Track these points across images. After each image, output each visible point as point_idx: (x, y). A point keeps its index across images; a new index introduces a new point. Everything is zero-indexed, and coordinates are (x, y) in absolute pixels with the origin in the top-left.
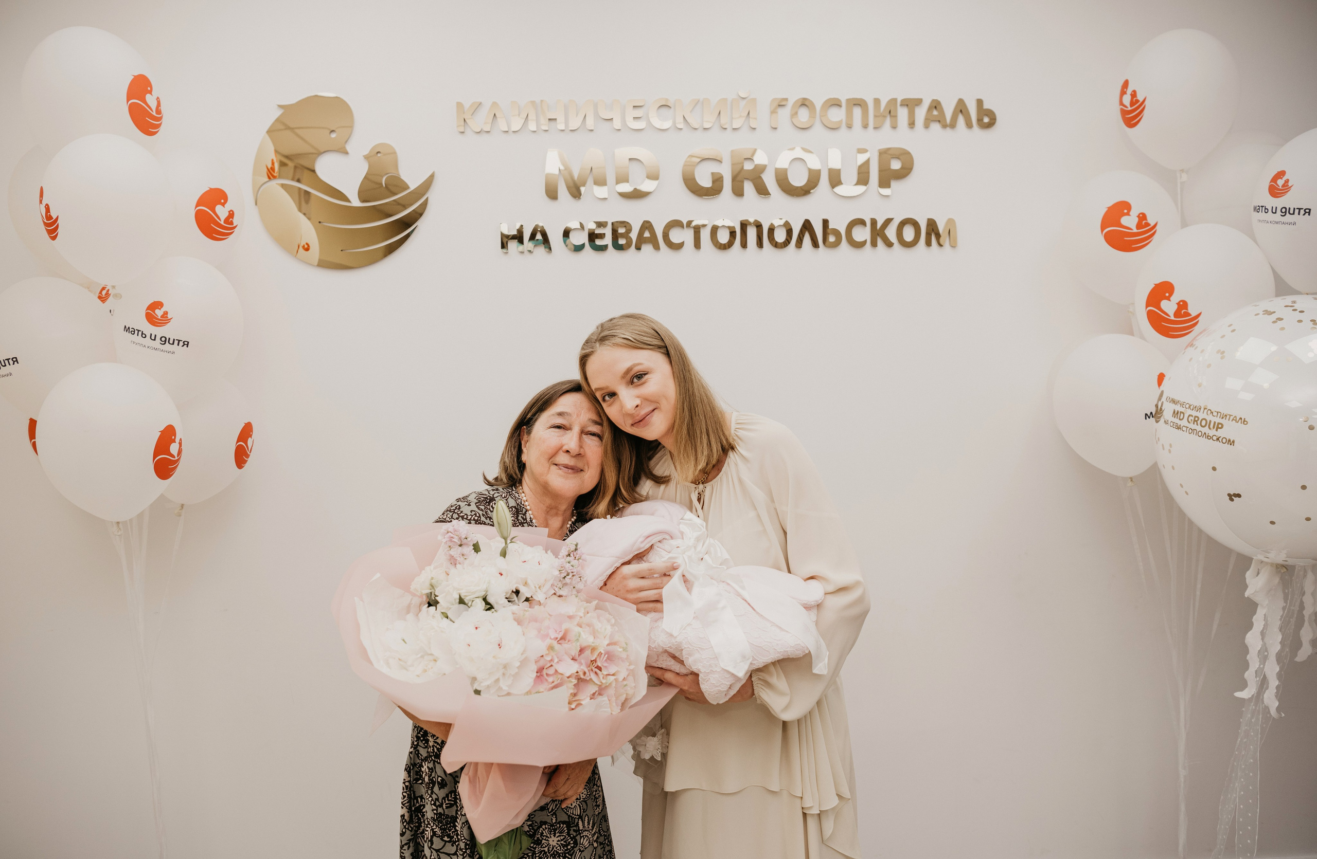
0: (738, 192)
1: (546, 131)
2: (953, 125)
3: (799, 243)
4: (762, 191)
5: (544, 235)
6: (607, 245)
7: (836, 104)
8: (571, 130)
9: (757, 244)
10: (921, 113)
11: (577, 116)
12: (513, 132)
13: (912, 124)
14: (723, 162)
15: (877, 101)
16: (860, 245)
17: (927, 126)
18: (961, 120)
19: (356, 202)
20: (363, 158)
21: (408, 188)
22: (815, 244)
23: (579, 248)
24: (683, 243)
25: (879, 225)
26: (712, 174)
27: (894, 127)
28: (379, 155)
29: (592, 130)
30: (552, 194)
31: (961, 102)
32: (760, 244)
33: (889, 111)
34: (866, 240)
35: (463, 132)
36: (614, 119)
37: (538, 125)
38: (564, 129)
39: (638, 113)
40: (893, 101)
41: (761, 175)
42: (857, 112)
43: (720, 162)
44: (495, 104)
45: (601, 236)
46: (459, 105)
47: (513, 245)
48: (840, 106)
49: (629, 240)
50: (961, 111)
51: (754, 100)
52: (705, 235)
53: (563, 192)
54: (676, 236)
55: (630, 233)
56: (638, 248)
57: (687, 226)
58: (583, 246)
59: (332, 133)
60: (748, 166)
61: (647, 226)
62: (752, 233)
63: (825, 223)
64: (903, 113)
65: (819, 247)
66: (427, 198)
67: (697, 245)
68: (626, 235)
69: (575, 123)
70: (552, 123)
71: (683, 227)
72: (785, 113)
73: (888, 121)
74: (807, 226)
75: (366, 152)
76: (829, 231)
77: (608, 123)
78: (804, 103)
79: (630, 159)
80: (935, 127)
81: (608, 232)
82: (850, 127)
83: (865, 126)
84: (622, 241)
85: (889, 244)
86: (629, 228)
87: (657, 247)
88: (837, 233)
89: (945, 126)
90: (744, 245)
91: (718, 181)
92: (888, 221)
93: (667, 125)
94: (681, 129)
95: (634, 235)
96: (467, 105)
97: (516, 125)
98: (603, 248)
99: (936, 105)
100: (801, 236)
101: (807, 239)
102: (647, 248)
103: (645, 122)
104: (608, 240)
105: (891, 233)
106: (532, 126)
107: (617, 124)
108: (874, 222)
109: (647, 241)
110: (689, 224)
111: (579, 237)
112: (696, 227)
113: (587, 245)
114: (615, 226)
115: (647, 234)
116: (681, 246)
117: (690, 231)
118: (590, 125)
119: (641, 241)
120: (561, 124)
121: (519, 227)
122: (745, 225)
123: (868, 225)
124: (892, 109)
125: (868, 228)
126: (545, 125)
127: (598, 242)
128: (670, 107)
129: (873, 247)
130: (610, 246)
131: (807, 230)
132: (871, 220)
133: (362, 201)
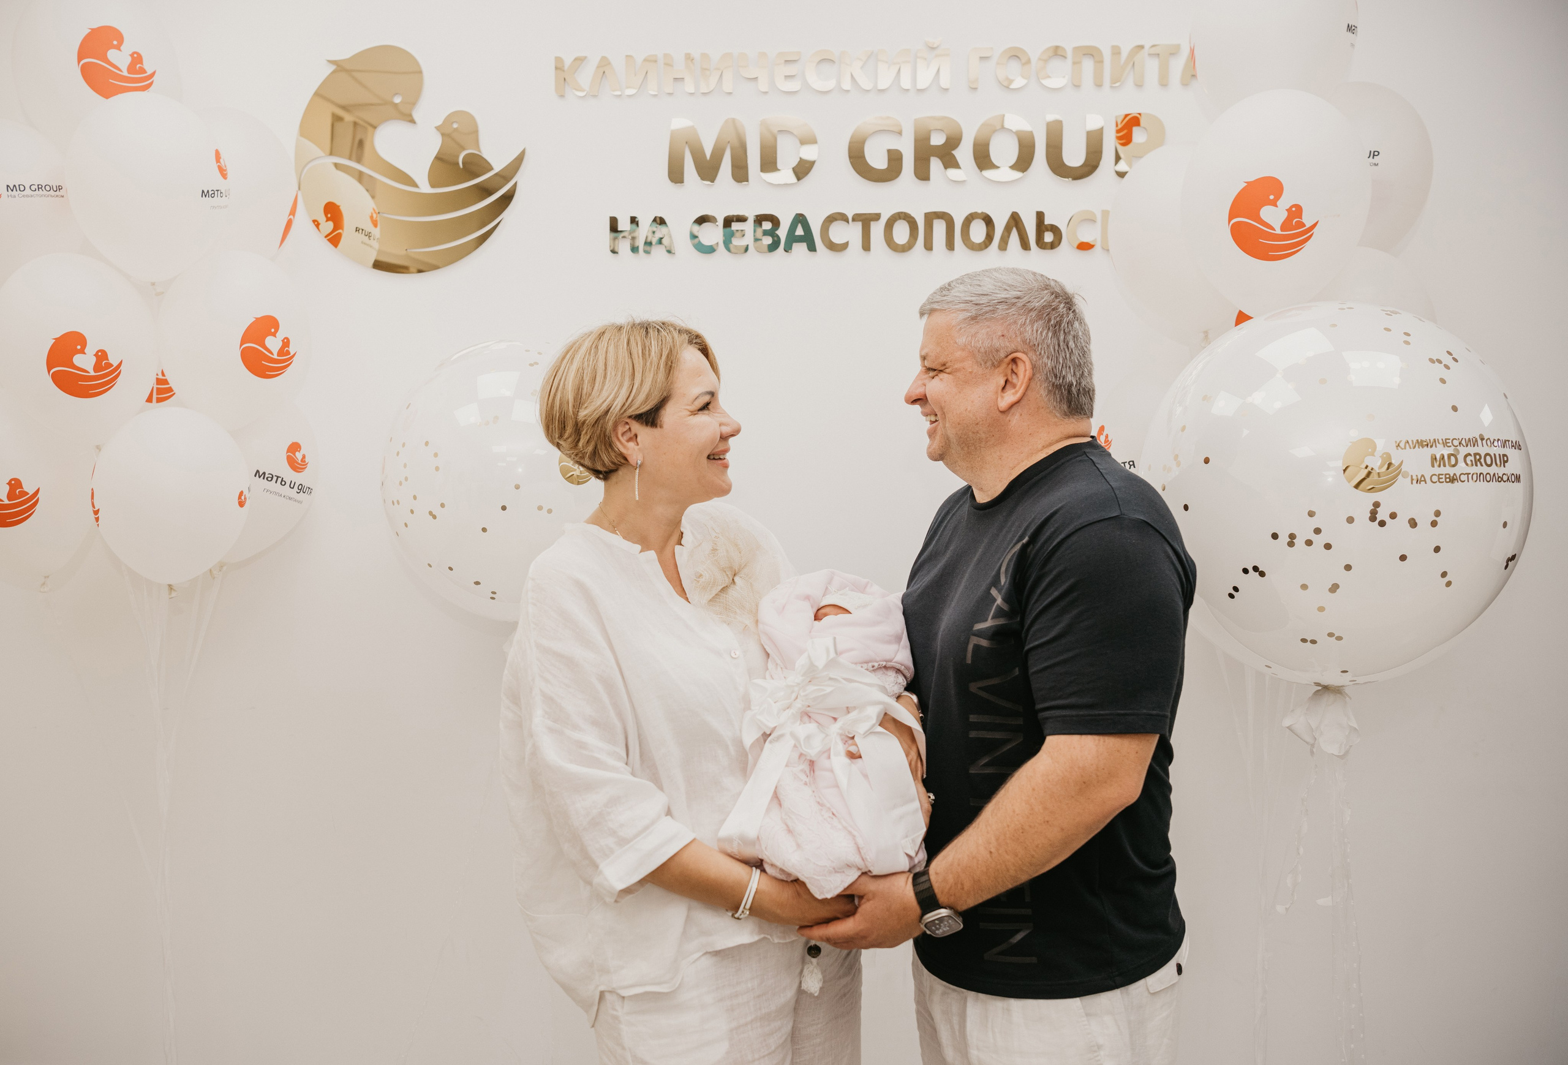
0: (922, 173)
1: (671, 94)
3: (1003, 245)
5: (667, 230)
6: (747, 246)
7: (1059, 53)
8: (703, 93)
9: (946, 245)
10: (1177, 66)
11: (711, 74)
12: (628, 95)
13: (1164, 82)
14: (904, 133)
15: (1116, 50)
16: (1087, 247)
17: (1185, 84)
19: (425, 188)
20: (435, 130)
21: (491, 169)
22: (1025, 245)
23: (710, 250)
24: (847, 243)
26: (889, 151)
27: (1140, 83)
28: (455, 125)
29: (729, 93)
30: (676, 175)
32: (950, 245)
33: (1132, 62)
34: (1093, 238)
35: (563, 96)
36: (759, 79)
37: (659, 86)
38: (693, 92)
39: (791, 70)
40: (1138, 49)
41: (953, 152)
42: (1088, 63)
43: (901, 135)
44: (604, 58)
45: (741, 234)
46: (559, 61)
47: (624, 244)
48: (1064, 57)
49: (776, 239)
52: (877, 230)
53: (690, 172)
54: (838, 233)
55: (777, 229)
56: (789, 249)
57: (854, 220)
58: (718, 243)
59: (395, 97)
60: (937, 140)
61: (800, 219)
62: (939, 227)
63: (1040, 217)
64: (1150, 64)
65: (1030, 248)
66: (516, 183)
67: (866, 246)
68: (772, 233)
69: (709, 84)
70: (678, 84)
71: (848, 222)
72: (986, 69)
73: (1130, 75)
74: (1015, 221)
75: (439, 123)
76: (1043, 228)
77: (751, 84)
78: (1015, 54)
79: (779, 132)
81: (748, 227)
82: (1077, 86)
83: (1099, 82)
84: (767, 241)
86: (775, 221)
87: (812, 248)
88: (1055, 230)
90: (928, 246)
91: (895, 158)
93: (830, 84)
94: (848, 91)
95: (782, 232)
96: (568, 62)
97: (632, 87)
98: (743, 250)
100: (1006, 234)
101: (1014, 236)
102: (800, 248)
103: (800, 83)
104: (748, 240)
106: (653, 88)
107: (763, 85)
108: (1106, 214)
109: (800, 239)
110: (857, 217)
111: (712, 234)
112: (866, 220)
113: (721, 245)
114: (759, 220)
115: (800, 231)
116: (844, 247)
117: (858, 227)
118: (727, 86)
119: (792, 239)
120: (689, 87)
121: (634, 220)
122: (930, 217)
123: (1099, 220)
124: (1137, 60)
125: (1098, 224)
126: (670, 86)
127: (737, 242)
128: (833, 62)
129: (1105, 248)
130: (751, 247)
131: (1015, 227)
132: (1103, 212)
133: (433, 186)
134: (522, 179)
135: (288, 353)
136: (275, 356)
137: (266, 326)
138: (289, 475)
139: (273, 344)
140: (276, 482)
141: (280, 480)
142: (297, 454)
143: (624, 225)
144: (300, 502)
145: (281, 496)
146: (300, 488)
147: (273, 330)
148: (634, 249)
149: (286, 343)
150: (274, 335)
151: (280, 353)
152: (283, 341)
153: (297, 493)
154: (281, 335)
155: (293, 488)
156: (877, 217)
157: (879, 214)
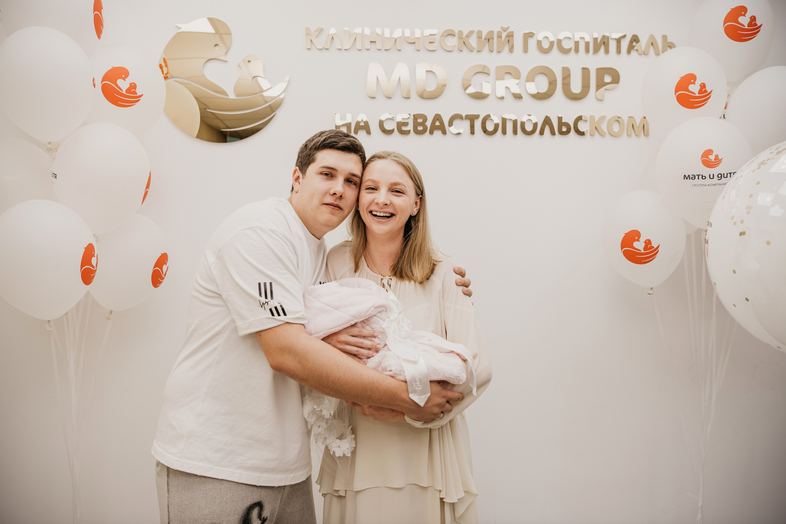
0: (501, 95)
1: (368, 49)
2: (645, 54)
3: (542, 133)
4: (517, 95)
5: (366, 122)
6: (410, 130)
8: (386, 50)
9: (513, 133)
10: (625, 44)
11: (390, 39)
12: (345, 50)
13: (619, 51)
14: (491, 74)
16: (582, 134)
17: (629, 52)
18: (652, 50)
19: (232, 96)
20: (238, 65)
22: (553, 133)
26: (483, 83)
27: (607, 52)
28: (249, 63)
29: (400, 50)
31: (652, 36)
32: (515, 132)
33: (603, 42)
34: (587, 131)
35: (310, 49)
36: (416, 43)
37: (363, 44)
38: (380, 49)
39: (432, 39)
42: (582, 42)
43: (489, 75)
45: (406, 124)
46: (307, 29)
48: (570, 39)
49: (425, 127)
50: (652, 44)
51: (512, 32)
52: (478, 124)
53: (379, 93)
55: (425, 122)
56: (431, 133)
57: (465, 119)
58: (394, 129)
59: (216, 46)
60: (508, 78)
61: (438, 117)
62: (509, 125)
63: (560, 119)
64: (613, 45)
65: (555, 135)
66: (284, 95)
67: (472, 132)
68: (423, 124)
69: (388, 45)
70: (373, 44)
71: (462, 119)
72: (533, 42)
73: (602, 49)
74: (547, 121)
75: (240, 61)
76: (562, 124)
77: (412, 46)
79: (427, 71)
80: (634, 54)
81: (411, 121)
82: (577, 50)
83: (587, 51)
84: (420, 128)
85: (602, 135)
86: (425, 119)
87: (444, 132)
88: (567, 125)
89: (641, 54)
90: (504, 132)
92: (603, 118)
93: (453, 47)
94: (462, 51)
95: (428, 124)
96: (313, 30)
97: (348, 45)
98: (407, 133)
99: (635, 39)
100: (543, 127)
101: (547, 130)
102: (438, 133)
103: (437, 46)
104: (410, 127)
105: (604, 127)
106: (359, 46)
107: (417, 46)
108: (592, 118)
109: (438, 128)
110: (467, 117)
111: (390, 125)
112: (472, 119)
113: (396, 130)
114: (416, 117)
115: (437, 124)
117: (468, 121)
118: (399, 46)
119: (433, 128)
120: (379, 46)
123: (588, 120)
124: (606, 40)
125: (588, 123)
126: (368, 45)
127: (404, 128)
128: (454, 36)
129: (592, 135)
130: (412, 131)
131: (547, 124)
132: (590, 116)
133: (237, 96)
156: (477, 117)
157: (479, 115)
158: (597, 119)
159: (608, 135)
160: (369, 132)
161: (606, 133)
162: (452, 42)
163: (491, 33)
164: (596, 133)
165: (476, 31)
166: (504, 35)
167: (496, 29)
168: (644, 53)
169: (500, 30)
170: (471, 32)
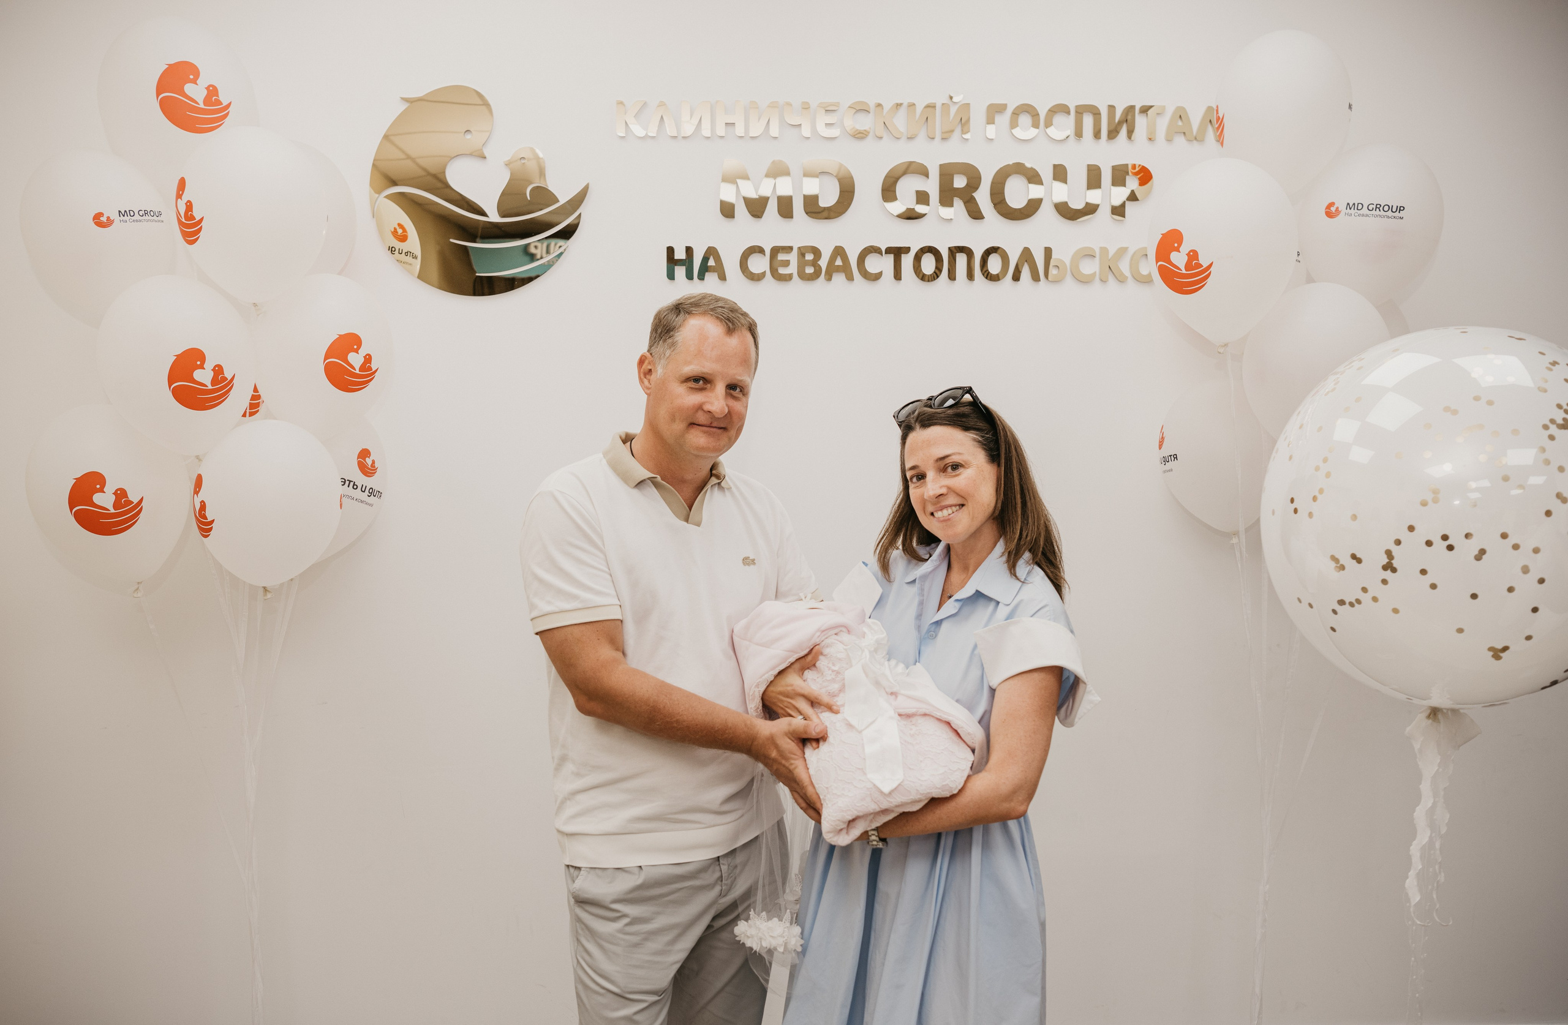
1: (722, 137)
2: (1199, 139)
3: (1016, 277)
4: (975, 214)
5: (718, 259)
6: (792, 274)
7: (1063, 109)
8: (752, 137)
9: (967, 276)
10: (1163, 124)
11: (759, 120)
12: (684, 138)
13: (1152, 138)
14: (930, 176)
15: (1112, 108)
16: (1087, 280)
17: (1169, 140)
18: (1210, 134)
19: (495, 218)
20: (504, 165)
21: (558, 201)
22: (1036, 277)
23: (758, 277)
24: (882, 272)
25: (1110, 255)
26: (917, 192)
27: (1131, 136)
28: (523, 161)
29: (776, 137)
30: (728, 211)
31: (1211, 109)
32: (970, 276)
33: (1125, 120)
34: (1095, 272)
35: (624, 136)
36: (802, 126)
37: (713, 129)
38: (743, 135)
39: (830, 119)
40: (1131, 108)
41: (974, 194)
42: (1088, 121)
43: (927, 176)
44: (662, 104)
45: (786, 263)
46: (621, 104)
47: (680, 272)
48: (1068, 113)
49: (817, 268)
50: (1211, 122)
51: (967, 106)
52: (907, 261)
53: (741, 210)
54: (873, 264)
55: (819, 260)
56: (829, 278)
57: (886, 253)
58: (765, 271)
59: (467, 134)
60: (960, 182)
61: (839, 252)
62: (961, 260)
63: (1048, 252)
64: (1140, 121)
65: (1040, 281)
66: (580, 214)
67: (898, 276)
68: (814, 263)
69: (756, 130)
70: (730, 128)
71: (881, 254)
72: (1004, 119)
73: (1123, 131)
74: (1027, 255)
75: (508, 159)
76: (1051, 261)
77: (795, 130)
78: (1027, 109)
79: (820, 173)
80: (1180, 140)
81: (793, 257)
82: (1079, 139)
83: (1097, 135)
84: (810, 270)
85: (1121, 280)
86: (818, 254)
87: (850, 278)
88: (1060, 265)
89: (1189, 140)
90: (952, 276)
91: (922, 199)
92: (1122, 251)
93: (866, 130)
94: (881, 138)
95: (823, 263)
96: (629, 105)
97: (688, 129)
98: (788, 278)
99: (1181, 115)
100: (1019, 267)
101: (1026, 272)
102: (839, 278)
103: (839, 130)
104: (792, 269)
105: (1124, 267)
106: (706, 132)
107: (806, 131)
108: (1104, 250)
109: (838, 269)
110: (889, 251)
111: (759, 264)
112: (897, 253)
113: (768, 273)
114: (802, 252)
115: (839, 262)
116: (877, 277)
117: (891, 258)
118: (774, 131)
119: (831, 270)
120: (740, 130)
121: (689, 250)
122: (954, 251)
123: (1098, 255)
124: (1129, 117)
125: (1097, 259)
126: (721, 131)
127: (782, 271)
128: (869, 112)
129: (1103, 281)
130: (795, 275)
131: (1026, 261)
132: (1101, 248)
133: (501, 215)
134: (586, 211)
135: (370, 368)
136: (357, 371)
137: (350, 342)
138: (360, 479)
139: (356, 360)
140: (348, 486)
141: (352, 484)
142: (367, 459)
143: (680, 254)
144: (371, 505)
145: (353, 499)
146: (371, 492)
147: (355, 347)
148: (689, 276)
149: (368, 359)
150: (357, 351)
151: (362, 368)
152: (365, 357)
153: (368, 496)
154: (363, 351)
155: (364, 492)
156: (907, 250)
157: (910, 247)
158: (1111, 253)
159: (1130, 280)
160: (723, 277)
161: (1127, 277)
162: (864, 122)
163: (931, 107)
164: (1111, 279)
165: (905, 104)
166: (953, 110)
167: (940, 100)
168: (1196, 138)
169: (946, 101)
170: (899, 105)
